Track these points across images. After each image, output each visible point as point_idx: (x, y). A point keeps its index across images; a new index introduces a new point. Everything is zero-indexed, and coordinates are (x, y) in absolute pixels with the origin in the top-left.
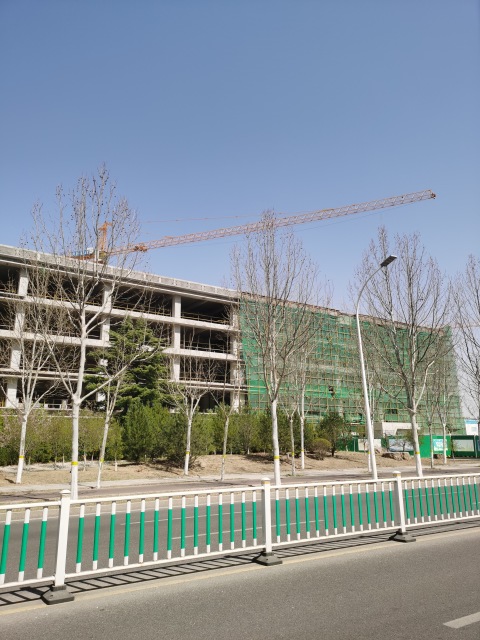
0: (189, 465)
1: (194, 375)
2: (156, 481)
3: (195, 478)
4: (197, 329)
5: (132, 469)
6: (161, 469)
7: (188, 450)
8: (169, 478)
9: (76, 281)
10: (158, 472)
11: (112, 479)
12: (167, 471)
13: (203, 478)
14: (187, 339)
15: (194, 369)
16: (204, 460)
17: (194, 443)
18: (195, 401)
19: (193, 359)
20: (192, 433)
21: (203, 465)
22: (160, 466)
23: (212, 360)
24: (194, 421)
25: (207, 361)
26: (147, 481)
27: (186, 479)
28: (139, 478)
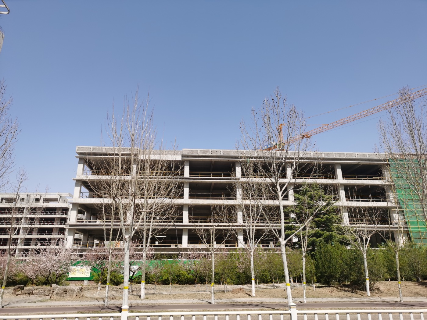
0: (370, 288)
1: (362, 220)
2: (345, 300)
3: (377, 299)
4: (358, 186)
5: (326, 290)
6: (348, 291)
7: (367, 277)
8: (355, 298)
9: (270, 164)
10: (346, 293)
11: (313, 297)
12: (352, 292)
13: (384, 299)
14: (352, 194)
15: (361, 216)
16: (382, 285)
17: (371, 272)
18: (366, 240)
19: (359, 208)
20: (369, 264)
21: (382, 288)
22: (346, 289)
23: (375, 208)
24: (368, 255)
25: (370, 209)
26: (338, 299)
27: (369, 299)
28: (332, 297)
